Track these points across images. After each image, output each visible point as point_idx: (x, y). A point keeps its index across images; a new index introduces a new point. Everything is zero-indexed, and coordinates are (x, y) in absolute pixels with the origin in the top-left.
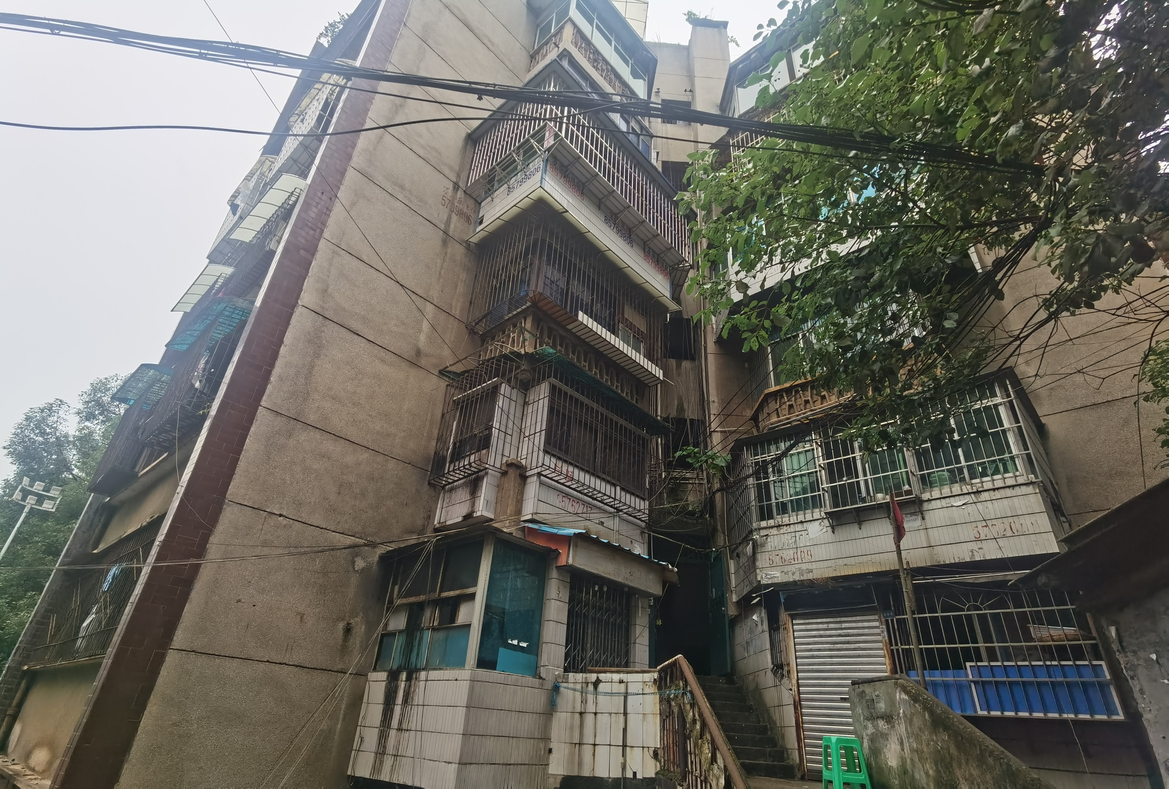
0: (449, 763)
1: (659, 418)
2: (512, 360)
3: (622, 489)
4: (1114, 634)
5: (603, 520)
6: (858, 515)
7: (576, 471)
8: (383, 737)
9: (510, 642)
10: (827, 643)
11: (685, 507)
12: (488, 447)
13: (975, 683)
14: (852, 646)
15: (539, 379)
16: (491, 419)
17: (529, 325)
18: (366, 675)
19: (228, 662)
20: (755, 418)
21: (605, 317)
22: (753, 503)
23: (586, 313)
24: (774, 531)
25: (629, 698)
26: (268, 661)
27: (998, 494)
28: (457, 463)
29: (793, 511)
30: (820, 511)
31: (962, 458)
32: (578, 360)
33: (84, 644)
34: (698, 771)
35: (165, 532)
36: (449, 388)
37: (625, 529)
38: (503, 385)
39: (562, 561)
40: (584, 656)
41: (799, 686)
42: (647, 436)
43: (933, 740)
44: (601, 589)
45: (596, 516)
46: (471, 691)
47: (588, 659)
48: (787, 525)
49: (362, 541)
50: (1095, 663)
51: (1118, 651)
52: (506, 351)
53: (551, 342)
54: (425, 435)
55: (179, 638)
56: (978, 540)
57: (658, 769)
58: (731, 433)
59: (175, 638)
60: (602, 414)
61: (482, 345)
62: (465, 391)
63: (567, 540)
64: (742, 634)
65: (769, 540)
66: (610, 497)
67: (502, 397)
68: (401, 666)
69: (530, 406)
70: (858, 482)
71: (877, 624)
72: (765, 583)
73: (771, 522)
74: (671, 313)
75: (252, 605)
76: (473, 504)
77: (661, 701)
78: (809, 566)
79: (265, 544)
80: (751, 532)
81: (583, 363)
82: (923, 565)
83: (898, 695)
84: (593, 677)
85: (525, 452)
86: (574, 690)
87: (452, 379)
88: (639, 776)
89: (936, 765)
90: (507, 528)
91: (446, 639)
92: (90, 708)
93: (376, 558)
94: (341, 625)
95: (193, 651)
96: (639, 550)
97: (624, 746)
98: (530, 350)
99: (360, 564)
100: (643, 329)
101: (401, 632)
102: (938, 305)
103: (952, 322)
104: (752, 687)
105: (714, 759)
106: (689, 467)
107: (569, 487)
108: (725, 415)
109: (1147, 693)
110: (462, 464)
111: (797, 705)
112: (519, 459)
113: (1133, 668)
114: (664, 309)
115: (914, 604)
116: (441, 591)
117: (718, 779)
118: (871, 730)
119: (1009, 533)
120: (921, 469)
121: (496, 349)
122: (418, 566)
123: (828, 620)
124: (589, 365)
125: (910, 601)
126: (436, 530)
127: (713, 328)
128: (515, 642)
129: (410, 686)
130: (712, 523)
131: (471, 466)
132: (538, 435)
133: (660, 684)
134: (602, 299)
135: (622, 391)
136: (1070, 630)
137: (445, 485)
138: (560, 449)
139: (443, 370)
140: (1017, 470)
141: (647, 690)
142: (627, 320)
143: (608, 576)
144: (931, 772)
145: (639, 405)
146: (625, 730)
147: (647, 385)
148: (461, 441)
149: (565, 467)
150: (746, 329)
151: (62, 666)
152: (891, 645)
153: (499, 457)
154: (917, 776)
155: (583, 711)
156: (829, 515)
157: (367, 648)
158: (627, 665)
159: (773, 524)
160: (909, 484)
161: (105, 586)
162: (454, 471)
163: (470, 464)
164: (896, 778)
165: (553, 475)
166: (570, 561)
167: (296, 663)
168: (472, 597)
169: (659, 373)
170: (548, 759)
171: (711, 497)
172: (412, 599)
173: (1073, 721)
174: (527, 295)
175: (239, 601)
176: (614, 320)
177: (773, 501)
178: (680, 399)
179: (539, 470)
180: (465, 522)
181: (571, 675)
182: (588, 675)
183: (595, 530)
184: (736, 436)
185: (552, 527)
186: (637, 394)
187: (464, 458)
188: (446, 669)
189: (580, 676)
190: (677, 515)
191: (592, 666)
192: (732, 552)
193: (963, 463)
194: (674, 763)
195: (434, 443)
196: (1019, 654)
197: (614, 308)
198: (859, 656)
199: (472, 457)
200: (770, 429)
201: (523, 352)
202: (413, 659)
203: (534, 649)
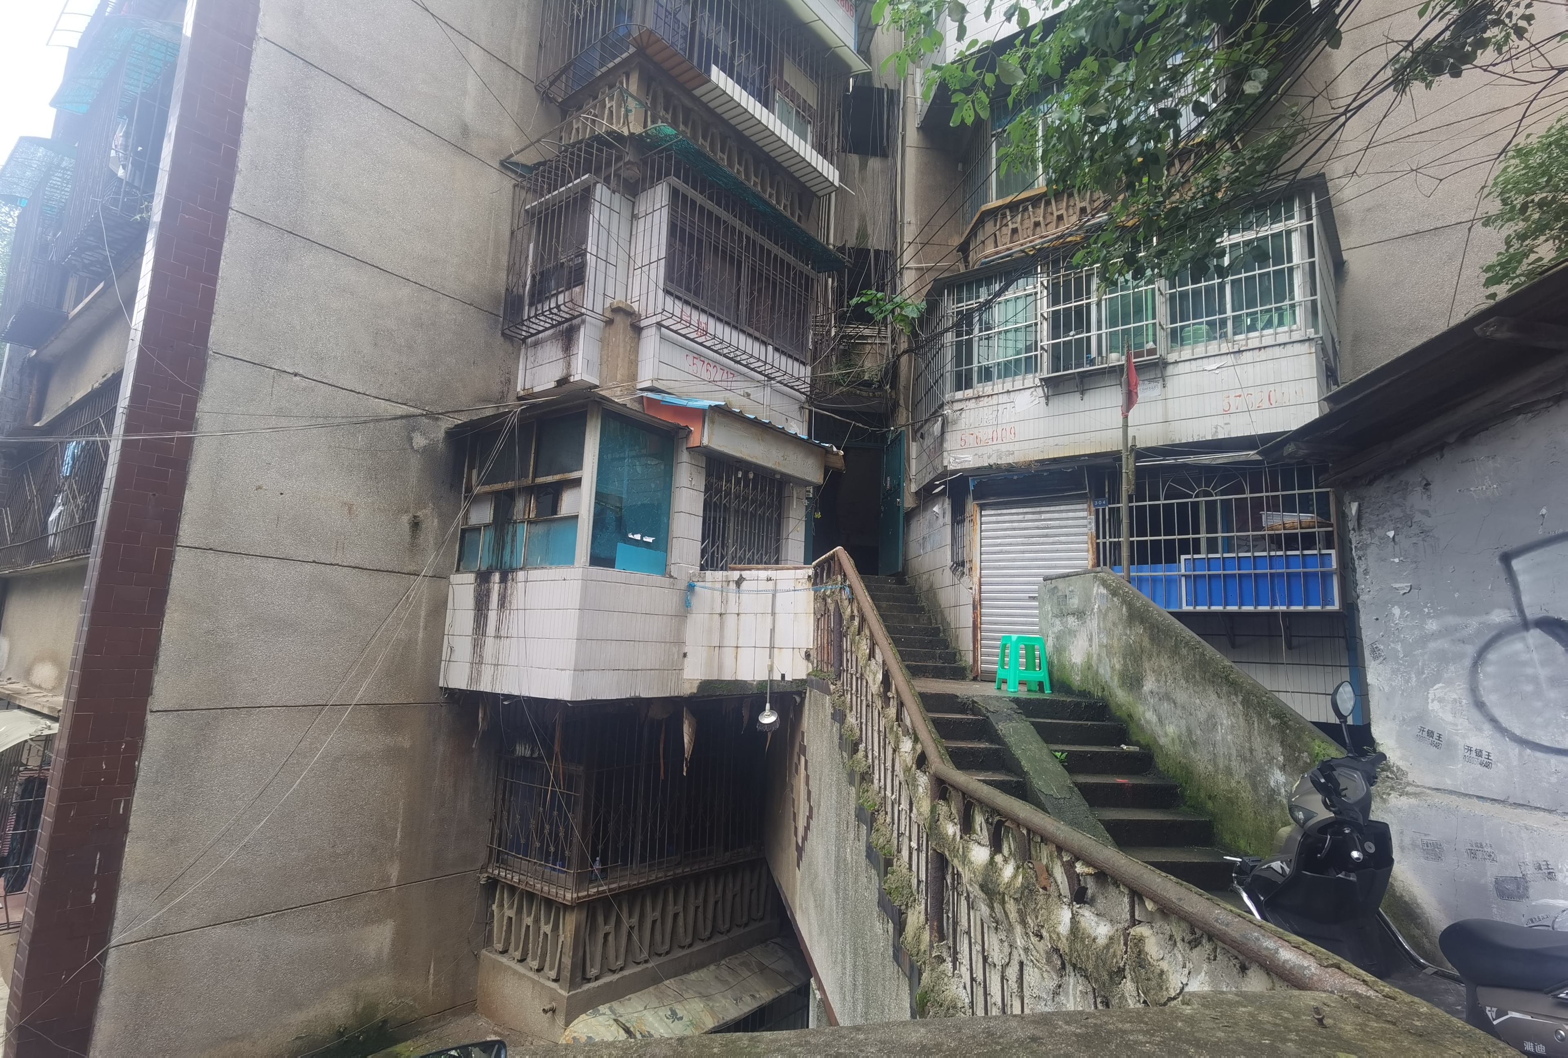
0: (562, 670)
1: (831, 247)
2: (610, 145)
3: (776, 349)
4: (1354, 511)
5: (748, 391)
6: (1082, 382)
7: (711, 322)
8: (478, 645)
9: (631, 536)
10: (1021, 537)
11: (859, 375)
12: (583, 283)
13: (1187, 577)
14: (1051, 540)
15: (652, 177)
16: (584, 240)
17: (633, 86)
18: (447, 578)
19: (260, 563)
20: (964, 249)
21: (753, 78)
22: (948, 367)
23: (723, 69)
24: (971, 404)
25: (778, 595)
26: (314, 562)
27: (1263, 355)
28: (539, 306)
29: (999, 377)
30: (1034, 377)
31: (1229, 306)
32: (713, 150)
33: (58, 543)
34: (854, 668)
35: (128, 394)
36: (517, 190)
37: (780, 403)
38: (599, 186)
39: (694, 441)
40: (724, 553)
41: (980, 584)
42: (812, 274)
43: (1126, 635)
44: (746, 474)
45: (740, 386)
46: (585, 591)
47: (730, 556)
48: (988, 396)
49: (420, 411)
50: (1324, 552)
51: (1354, 529)
52: (600, 130)
53: (669, 117)
54: (489, 262)
55: (187, 532)
56: (1227, 413)
57: (810, 670)
58: (929, 269)
59: (181, 533)
60: (748, 238)
61: (564, 118)
62: (542, 196)
63: (700, 414)
64: (919, 528)
65: (963, 415)
66: (759, 360)
67: (597, 205)
68: (491, 566)
69: (642, 221)
70: (1089, 338)
71: (1085, 514)
72: (953, 468)
73: (969, 393)
74: (856, 77)
75: (278, 493)
76: (569, 365)
77: (815, 599)
78: (1011, 447)
79: (281, 413)
80: (942, 406)
81: (719, 154)
82: (1153, 445)
83: (1095, 589)
84: (736, 575)
85: (636, 293)
86: (713, 589)
87: (521, 176)
88: (788, 678)
89: (1124, 658)
90: (619, 396)
91: (548, 534)
92: (88, 615)
93: (441, 435)
94: (405, 519)
95: (210, 549)
96: (798, 428)
97: (772, 648)
98: (637, 129)
99: (419, 441)
100: (812, 101)
101: (486, 526)
102: (1243, 57)
103: (1256, 83)
104: (925, 587)
105: (872, 655)
106: (868, 320)
107: (701, 344)
108: (924, 244)
109: (1371, 574)
110: (546, 308)
111: (977, 605)
112: (629, 302)
113: (1364, 547)
114: (844, 69)
115: (1133, 487)
116: (535, 476)
117: (875, 675)
118: (1058, 626)
119: (1266, 404)
120: (1173, 321)
121: (585, 126)
122: (500, 444)
123: (1025, 510)
124: (729, 158)
125: (1128, 484)
126: (520, 398)
127: (916, 104)
128: (638, 537)
129: (506, 588)
130: (894, 397)
131: (560, 310)
132: (654, 265)
133: (816, 580)
134: (748, 47)
135: (778, 202)
136: (1306, 517)
137: (526, 338)
138: (688, 289)
139: (505, 161)
140: (1295, 323)
141: (799, 587)
142: (787, 84)
143: (754, 460)
144: (1118, 666)
145: (803, 226)
146: (773, 631)
147: (814, 194)
148: (542, 274)
149: (695, 315)
150: (958, 87)
151: (36, 571)
152: (1098, 538)
153: (599, 298)
154: (1101, 671)
155: (723, 612)
156: (1046, 382)
157: (443, 543)
158: (777, 562)
159: (971, 395)
160: (1155, 342)
161: (66, 470)
162: (536, 316)
163: (558, 307)
164: (1078, 675)
165: (679, 326)
166: (705, 442)
167: (353, 565)
168: (577, 483)
169: (832, 173)
170: (682, 663)
171: (895, 362)
172: (497, 487)
173: (1284, 614)
174: (629, 34)
175: (259, 488)
176: (767, 83)
177: (975, 364)
178: (863, 219)
179: (658, 318)
180: (560, 390)
181: (708, 573)
182: (730, 573)
183: (738, 404)
184: (934, 275)
185: (679, 397)
186: (800, 208)
187: (549, 298)
188: (551, 568)
189: (719, 575)
190: (848, 385)
191: (735, 563)
192: (915, 432)
193: (1229, 313)
194: (828, 663)
195: (503, 275)
196: (1244, 544)
197: (768, 63)
198: (1057, 551)
199: (561, 297)
200: (982, 264)
201: (626, 133)
202: (507, 557)
203: (662, 544)
